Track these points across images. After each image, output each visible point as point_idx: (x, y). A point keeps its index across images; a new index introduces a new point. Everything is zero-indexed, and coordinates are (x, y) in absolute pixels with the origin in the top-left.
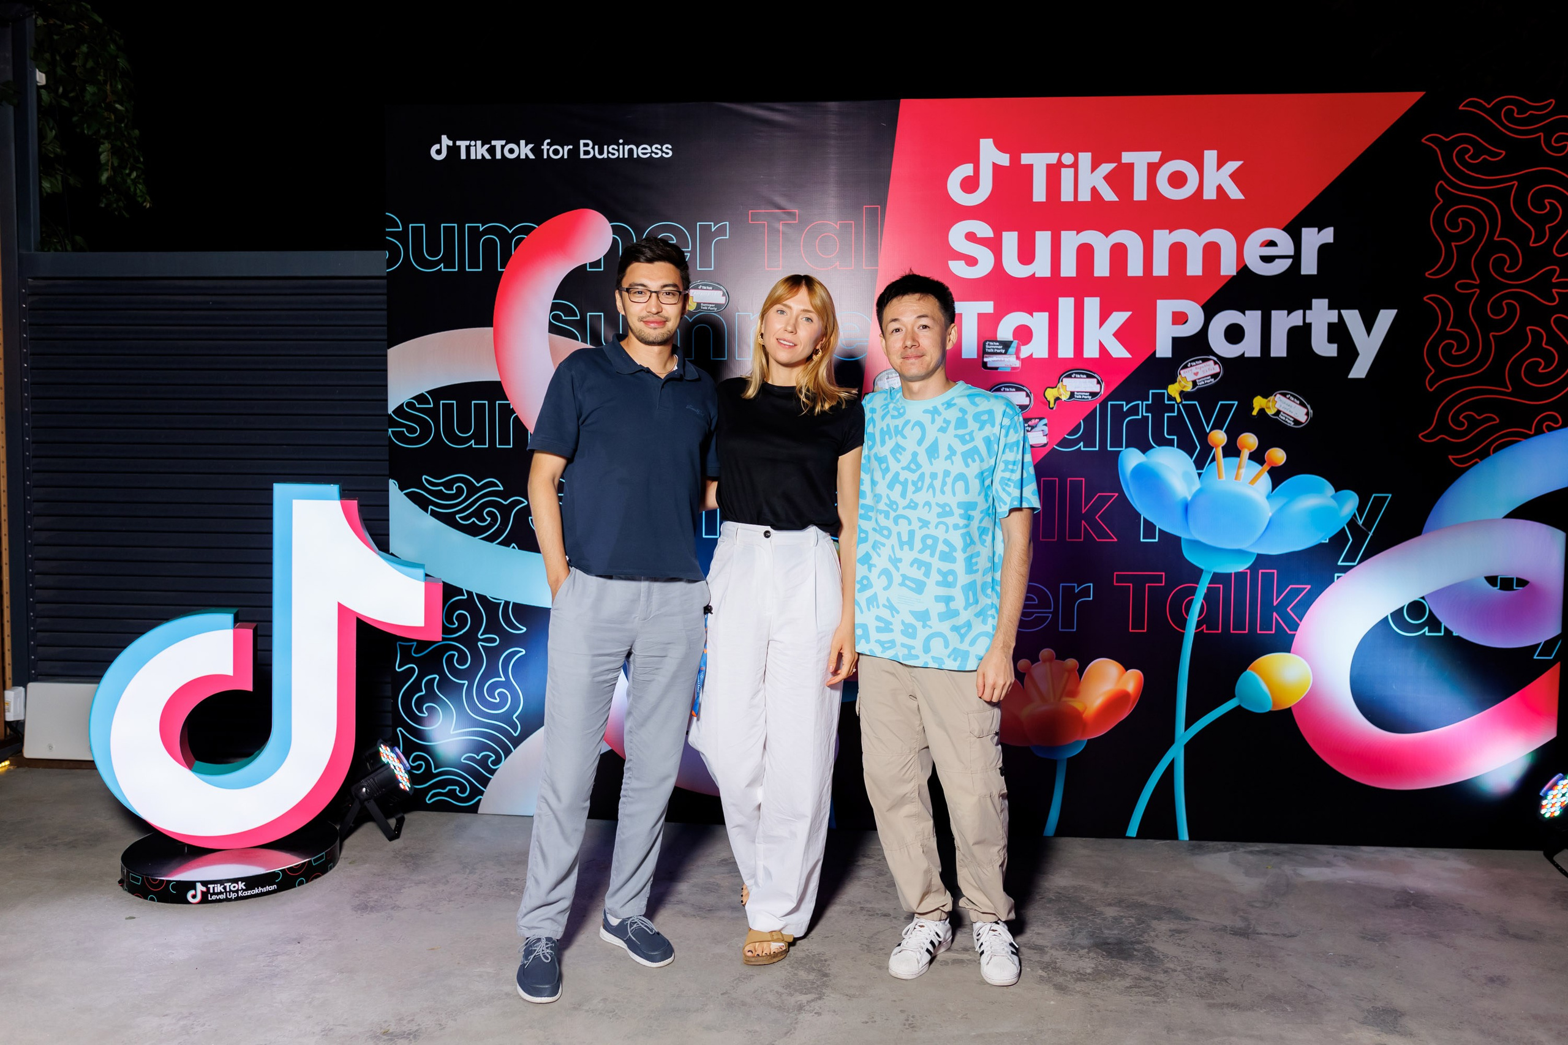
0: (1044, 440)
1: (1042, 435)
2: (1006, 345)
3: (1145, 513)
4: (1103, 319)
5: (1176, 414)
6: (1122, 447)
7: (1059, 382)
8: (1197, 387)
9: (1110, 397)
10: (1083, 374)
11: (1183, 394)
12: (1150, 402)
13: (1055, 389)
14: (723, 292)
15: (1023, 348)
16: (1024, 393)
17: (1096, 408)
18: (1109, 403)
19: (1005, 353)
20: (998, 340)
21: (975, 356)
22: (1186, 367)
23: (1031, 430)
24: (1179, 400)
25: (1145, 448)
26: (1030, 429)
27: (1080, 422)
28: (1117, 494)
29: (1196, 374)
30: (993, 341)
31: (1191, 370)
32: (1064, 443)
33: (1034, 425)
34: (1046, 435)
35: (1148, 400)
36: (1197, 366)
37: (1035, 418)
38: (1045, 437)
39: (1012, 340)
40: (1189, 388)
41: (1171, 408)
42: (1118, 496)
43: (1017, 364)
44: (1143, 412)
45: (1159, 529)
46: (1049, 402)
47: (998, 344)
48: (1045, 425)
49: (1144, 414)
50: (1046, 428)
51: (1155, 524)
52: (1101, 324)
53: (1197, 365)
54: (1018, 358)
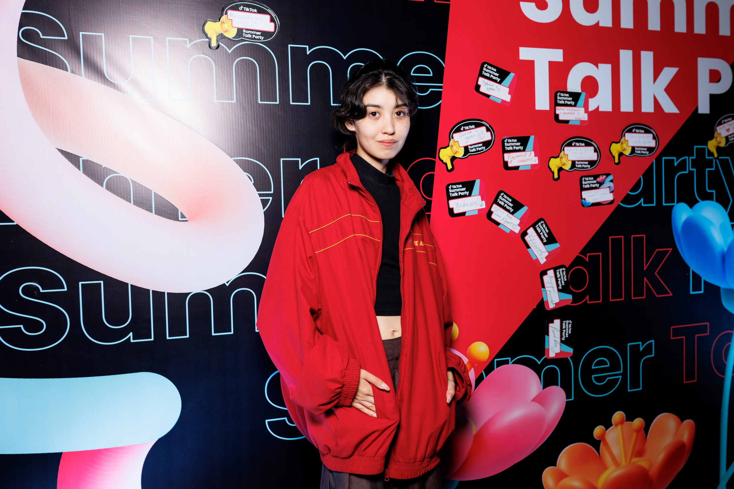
0: (610, 197)
1: (609, 191)
2: (575, 97)
3: (694, 267)
4: (656, 75)
5: (714, 169)
6: (674, 202)
7: (622, 137)
8: (729, 143)
9: (665, 153)
10: (642, 129)
11: (718, 149)
12: (694, 158)
13: (619, 144)
14: (271, 17)
15: (591, 101)
16: (592, 148)
17: (653, 163)
18: (664, 158)
19: (575, 105)
20: (569, 90)
21: (548, 108)
22: (720, 124)
23: (600, 186)
24: (716, 155)
25: (691, 203)
26: (598, 185)
27: (640, 179)
28: (671, 249)
29: (728, 130)
30: (563, 92)
31: (724, 126)
32: (628, 199)
33: (602, 182)
35: (693, 156)
36: (729, 123)
37: (603, 175)
38: (612, 194)
39: (579, 90)
40: (723, 144)
41: (709, 164)
42: (672, 251)
43: (585, 117)
44: (689, 168)
45: (705, 281)
46: (614, 157)
47: (568, 95)
48: (612, 181)
49: (691, 169)
50: (612, 185)
51: (701, 275)
52: (655, 80)
53: (728, 121)
54: (586, 111)
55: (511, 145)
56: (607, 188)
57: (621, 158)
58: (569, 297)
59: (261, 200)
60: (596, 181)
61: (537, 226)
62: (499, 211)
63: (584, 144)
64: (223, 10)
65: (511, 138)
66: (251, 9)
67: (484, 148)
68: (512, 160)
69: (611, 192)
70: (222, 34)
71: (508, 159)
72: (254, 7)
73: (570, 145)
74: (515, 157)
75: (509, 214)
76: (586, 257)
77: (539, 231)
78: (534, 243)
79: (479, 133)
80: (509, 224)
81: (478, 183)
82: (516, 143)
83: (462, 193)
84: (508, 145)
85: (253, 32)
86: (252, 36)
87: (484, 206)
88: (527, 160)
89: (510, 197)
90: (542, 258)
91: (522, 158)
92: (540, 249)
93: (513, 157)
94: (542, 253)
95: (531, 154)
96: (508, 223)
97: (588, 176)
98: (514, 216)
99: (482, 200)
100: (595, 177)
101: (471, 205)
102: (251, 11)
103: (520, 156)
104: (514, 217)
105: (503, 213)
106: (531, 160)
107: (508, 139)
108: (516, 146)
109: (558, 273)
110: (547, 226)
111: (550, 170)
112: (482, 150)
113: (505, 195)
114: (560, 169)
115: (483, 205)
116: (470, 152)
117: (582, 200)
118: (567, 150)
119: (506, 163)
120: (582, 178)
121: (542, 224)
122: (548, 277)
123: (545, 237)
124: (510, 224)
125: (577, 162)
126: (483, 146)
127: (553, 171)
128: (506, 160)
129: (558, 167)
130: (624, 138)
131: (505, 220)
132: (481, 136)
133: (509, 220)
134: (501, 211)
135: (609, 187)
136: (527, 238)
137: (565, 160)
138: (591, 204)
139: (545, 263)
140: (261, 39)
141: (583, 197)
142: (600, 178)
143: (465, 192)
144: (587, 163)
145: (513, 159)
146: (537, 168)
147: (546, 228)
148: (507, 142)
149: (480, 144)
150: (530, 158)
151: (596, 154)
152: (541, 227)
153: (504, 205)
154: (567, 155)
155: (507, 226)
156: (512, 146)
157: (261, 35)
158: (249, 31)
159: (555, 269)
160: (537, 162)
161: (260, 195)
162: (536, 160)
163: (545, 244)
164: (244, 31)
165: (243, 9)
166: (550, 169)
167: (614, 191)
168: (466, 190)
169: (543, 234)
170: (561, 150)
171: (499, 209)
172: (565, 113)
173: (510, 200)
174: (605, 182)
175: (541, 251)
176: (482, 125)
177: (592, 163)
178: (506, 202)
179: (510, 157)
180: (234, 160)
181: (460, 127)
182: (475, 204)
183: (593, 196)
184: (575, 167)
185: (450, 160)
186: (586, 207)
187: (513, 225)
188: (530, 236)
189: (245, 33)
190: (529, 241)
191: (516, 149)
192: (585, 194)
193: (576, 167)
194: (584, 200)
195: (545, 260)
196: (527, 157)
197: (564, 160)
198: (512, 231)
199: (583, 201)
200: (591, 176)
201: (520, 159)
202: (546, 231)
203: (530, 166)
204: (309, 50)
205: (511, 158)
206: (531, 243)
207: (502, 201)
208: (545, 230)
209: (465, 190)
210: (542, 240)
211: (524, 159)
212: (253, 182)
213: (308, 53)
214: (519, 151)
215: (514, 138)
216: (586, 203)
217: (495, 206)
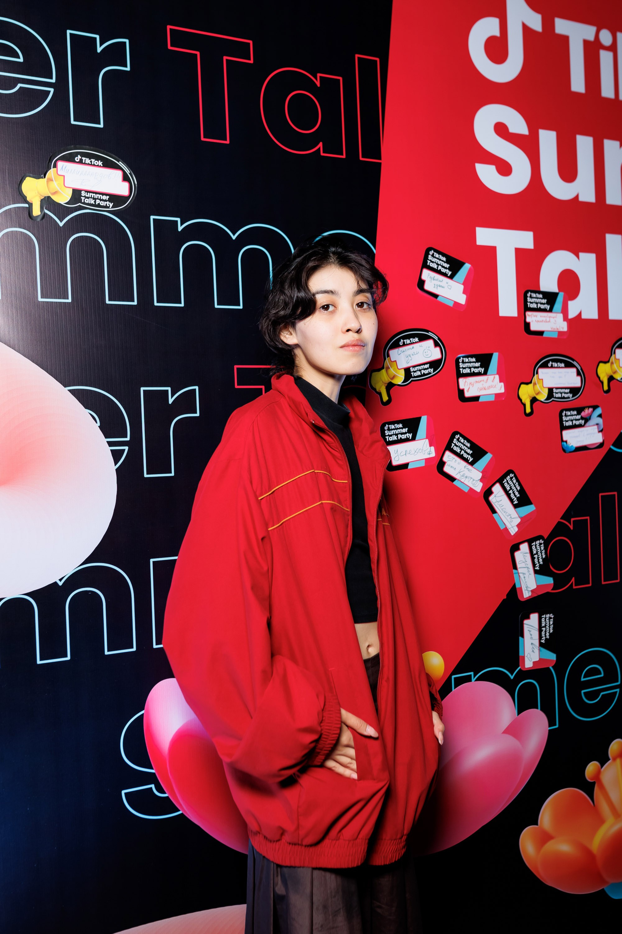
0: (598, 438)
1: (596, 430)
2: (551, 298)
7: (612, 355)
13: (609, 365)
14: (124, 173)
15: (571, 304)
16: (574, 370)
19: (551, 310)
20: (542, 290)
21: (516, 314)
23: (585, 423)
26: (582, 422)
30: (536, 292)
32: (619, 440)
33: (588, 417)
34: (601, 431)
37: (589, 407)
38: (600, 434)
39: (557, 291)
43: (564, 327)
46: (602, 383)
47: (541, 296)
48: (600, 416)
50: (600, 421)
54: (565, 318)
55: (468, 366)
56: (594, 425)
57: (611, 383)
58: (549, 581)
59: (111, 450)
60: (580, 416)
61: (505, 480)
62: (454, 460)
63: (563, 365)
64: (50, 161)
65: (467, 357)
66: (93, 160)
67: (432, 370)
68: (469, 388)
69: (599, 432)
70: (49, 197)
71: (465, 386)
72: (97, 158)
73: (545, 366)
74: (473, 383)
75: (468, 465)
76: (570, 524)
77: (508, 488)
78: (501, 506)
79: (425, 350)
80: (467, 479)
81: (424, 420)
82: (474, 364)
83: (404, 435)
84: (464, 367)
85: (96, 196)
86: (95, 202)
87: (433, 455)
88: (489, 387)
89: (469, 441)
90: (512, 527)
91: (483, 384)
92: (509, 514)
93: (470, 383)
94: (513, 519)
95: (495, 379)
96: (466, 477)
97: (569, 410)
98: (473, 467)
99: (430, 446)
100: (579, 410)
101: (416, 453)
102: (93, 164)
103: (481, 381)
104: (473, 469)
105: (459, 463)
106: (495, 387)
107: (463, 357)
108: (475, 367)
109: (534, 547)
110: (518, 480)
111: (519, 401)
112: (429, 373)
113: (461, 438)
114: (534, 400)
115: (431, 452)
116: (413, 376)
117: (563, 443)
118: (542, 373)
119: (461, 392)
120: (561, 412)
121: (511, 478)
122: (521, 553)
123: (515, 496)
124: (469, 479)
125: (554, 390)
126: (430, 367)
127: (524, 403)
128: (461, 387)
129: (530, 397)
130: (615, 355)
131: (461, 474)
132: (427, 354)
133: (467, 473)
134: (456, 460)
135: (597, 424)
136: (492, 498)
137: (540, 387)
138: (574, 448)
139: (516, 533)
140: (110, 206)
141: (564, 439)
142: (585, 412)
143: (408, 434)
144: (568, 391)
145: (471, 387)
146: (503, 399)
147: (517, 483)
148: (463, 362)
149: (426, 365)
150: (494, 384)
151: (579, 378)
152: (510, 482)
153: (460, 452)
154: (542, 380)
155: (464, 483)
156: (470, 368)
157: (110, 200)
158: (91, 194)
159: (530, 542)
160: (503, 391)
161: (110, 444)
162: (501, 387)
163: (516, 506)
164: (83, 193)
165: (81, 160)
166: (521, 400)
167: (603, 429)
168: (409, 432)
169: (513, 492)
170: (535, 372)
171: (454, 458)
172: (538, 321)
173: (469, 445)
174: (592, 417)
175: (511, 517)
176: (429, 338)
177: (574, 391)
178: (463, 447)
179: (466, 383)
180: (70, 391)
181: (399, 340)
182: (420, 451)
183: (577, 437)
184: (552, 396)
185: (385, 387)
186: (567, 453)
187: (474, 480)
188: (496, 496)
189: (85, 196)
190: (495, 502)
191: (475, 372)
192: (567, 435)
193: (554, 396)
194: (565, 443)
195: (516, 529)
196: (490, 383)
197: (538, 387)
198: (471, 490)
199: (564, 445)
200: (573, 410)
201: (480, 385)
202: (516, 488)
203: (494, 395)
204: (181, 225)
205: (469, 384)
206: (498, 506)
207: (457, 446)
208: (515, 486)
209: (407, 431)
210: (511, 500)
211: (486, 385)
212: (99, 424)
213: (180, 228)
214: (479, 374)
215: (472, 356)
216: (567, 447)
217: (448, 453)
